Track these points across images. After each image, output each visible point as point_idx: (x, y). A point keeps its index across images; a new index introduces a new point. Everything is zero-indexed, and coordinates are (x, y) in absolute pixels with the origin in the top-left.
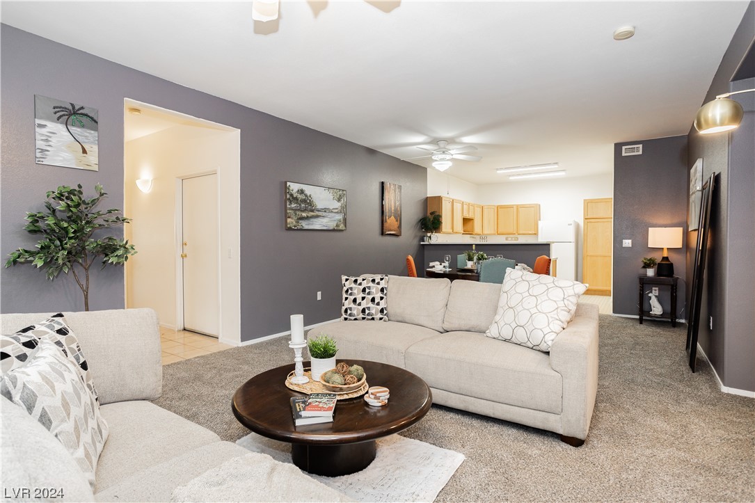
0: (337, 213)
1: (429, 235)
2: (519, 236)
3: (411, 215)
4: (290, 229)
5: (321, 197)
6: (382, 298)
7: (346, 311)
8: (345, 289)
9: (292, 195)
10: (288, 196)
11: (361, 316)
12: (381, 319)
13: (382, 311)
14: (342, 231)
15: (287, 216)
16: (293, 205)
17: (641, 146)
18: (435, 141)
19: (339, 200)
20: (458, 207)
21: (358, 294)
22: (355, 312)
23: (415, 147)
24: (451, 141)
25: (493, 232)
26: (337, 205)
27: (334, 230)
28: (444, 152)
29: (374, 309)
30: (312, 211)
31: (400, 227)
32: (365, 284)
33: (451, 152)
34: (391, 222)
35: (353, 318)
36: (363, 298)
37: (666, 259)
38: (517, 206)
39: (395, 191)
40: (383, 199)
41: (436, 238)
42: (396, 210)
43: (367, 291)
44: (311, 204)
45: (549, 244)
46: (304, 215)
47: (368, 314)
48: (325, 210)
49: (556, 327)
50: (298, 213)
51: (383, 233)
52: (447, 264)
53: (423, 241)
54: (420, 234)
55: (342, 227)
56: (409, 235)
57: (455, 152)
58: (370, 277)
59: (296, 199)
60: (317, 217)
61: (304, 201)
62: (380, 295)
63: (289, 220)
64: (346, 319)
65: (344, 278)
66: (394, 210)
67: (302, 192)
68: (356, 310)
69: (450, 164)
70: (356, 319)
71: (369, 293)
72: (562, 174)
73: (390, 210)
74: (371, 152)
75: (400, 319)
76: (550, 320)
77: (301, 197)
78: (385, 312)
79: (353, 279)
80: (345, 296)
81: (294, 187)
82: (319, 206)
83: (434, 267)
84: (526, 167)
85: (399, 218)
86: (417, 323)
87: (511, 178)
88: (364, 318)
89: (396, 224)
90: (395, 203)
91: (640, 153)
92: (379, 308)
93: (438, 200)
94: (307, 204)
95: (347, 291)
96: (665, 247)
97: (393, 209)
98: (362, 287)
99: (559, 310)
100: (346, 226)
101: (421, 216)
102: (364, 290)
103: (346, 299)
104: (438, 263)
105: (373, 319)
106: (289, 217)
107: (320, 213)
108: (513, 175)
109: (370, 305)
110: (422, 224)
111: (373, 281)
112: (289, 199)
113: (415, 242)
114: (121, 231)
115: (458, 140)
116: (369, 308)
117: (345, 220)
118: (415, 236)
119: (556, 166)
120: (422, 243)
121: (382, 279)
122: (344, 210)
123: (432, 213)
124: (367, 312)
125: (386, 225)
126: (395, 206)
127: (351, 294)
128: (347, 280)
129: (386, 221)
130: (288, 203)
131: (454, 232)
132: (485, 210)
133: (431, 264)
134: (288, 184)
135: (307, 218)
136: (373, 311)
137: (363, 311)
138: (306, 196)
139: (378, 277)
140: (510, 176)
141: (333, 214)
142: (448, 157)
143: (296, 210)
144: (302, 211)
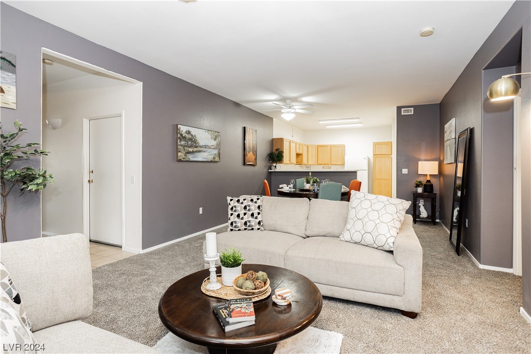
1: (274, 165)
2: (331, 166)
3: (263, 151)
4: (180, 161)
5: (203, 137)
6: (259, 214)
7: (232, 224)
8: (230, 207)
9: (181, 135)
10: (179, 136)
11: (244, 227)
12: (259, 229)
13: (259, 223)
14: (217, 162)
15: (178, 151)
16: (183, 143)
17: (412, 109)
18: (284, 100)
19: (215, 139)
20: (293, 145)
21: (241, 211)
22: (239, 224)
23: (270, 103)
24: (295, 100)
25: (314, 163)
26: (214, 143)
27: (211, 162)
28: (290, 107)
29: (254, 222)
30: (196, 147)
31: (256, 159)
32: (245, 203)
33: (295, 107)
34: (250, 155)
35: (237, 229)
36: (245, 214)
37: (429, 181)
38: (331, 146)
39: (253, 134)
40: (244, 139)
41: (280, 167)
42: (253, 147)
43: (248, 208)
44: (195, 142)
45: (356, 172)
46: (191, 150)
47: (249, 226)
48: (205, 146)
49: (394, 232)
50: (186, 148)
51: (244, 164)
52: (292, 186)
53: (271, 169)
54: (269, 164)
55: (217, 159)
56: (261, 165)
57: (298, 108)
58: (249, 197)
59: (185, 138)
60: (200, 151)
61: (190, 140)
62: (257, 211)
63: (179, 154)
64: (232, 230)
65: (229, 198)
66: (252, 147)
67: (189, 132)
68: (240, 223)
69: (293, 116)
70: (239, 230)
71: (249, 210)
72: (361, 125)
73: (250, 147)
74: (237, 105)
75: (272, 229)
76: (390, 228)
77: (188, 136)
78: (262, 224)
79: (237, 199)
80: (230, 212)
81: (183, 129)
82: (201, 143)
83: (282, 188)
84: (338, 119)
85: (255, 153)
86: (285, 231)
87: (327, 127)
88: (245, 229)
89: (253, 157)
90: (253, 142)
91: (412, 113)
92: (257, 221)
93: (281, 140)
94: (192, 142)
95: (232, 209)
96: (428, 174)
97: (251, 146)
98: (243, 206)
99: (395, 221)
100: (220, 159)
101: (268, 152)
102: (245, 208)
103: (232, 214)
104: (285, 185)
105: (253, 229)
106: (180, 152)
107: (202, 149)
108: (329, 125)
109: (251, 219)
110: (270, 157)
111: (252, 200)
112: (180, 138)
113: (265, 170)
114: (38, 162)
115: (299, 99)
116: (249, 221)
117: (219, 154)
118: (265, 166)
119: (358, 120)
120: (270, 171)
121: (258, 199)
122: (218, 147)
123: (277, 150)
124: (248, 224)
125: (247, 158)
126: (253, 145)
127: (235, 211)
128: (231, 200)
129: (247, 155)
130: (179, 141)
131: (290, 163)
132: (310, 148)
133: (281, 186)
134: (179, 126)
135: (193, 152)
136: (253, 224)
137: (245, 223)
138: (192, 135)
139: (255, 198)
140: (327, 125)
142: (292, 111)
143: (184, 146)
144: (189, 147)
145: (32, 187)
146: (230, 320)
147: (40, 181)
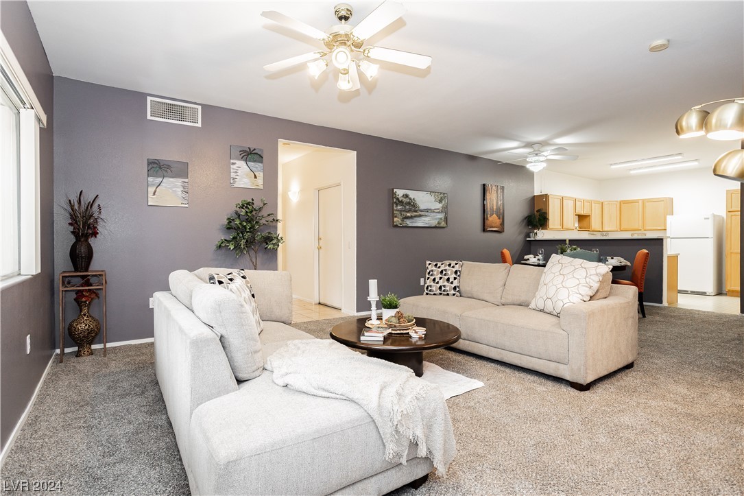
0: (439, 212)
1: (535, 231)
2: (645, 232)
3: (515, 212)
4: (396, 226)
5: (423, 199)
6: (455, 279)
7: (427, 288)
8: (428, 271)
9: (398, 199)
10: (395, 200)
11: (439, 292)
12: (454, 295)
13: (455, 288)
14: (444, 227)
15: (394, 216)
16: (399, 207)
18: (529, 145)
19: (440, 202)
20: (569, 205)
21: (437, 275)
22: (434, 289)
23: (506, 152)
24: (544, 144)
26: (439, 206)
27: (435, 227)
28: (537, 155)
29: (449, 287)
30: (416, 211)
31: (502, 224)
32: (443, 267)
33: (545, 154)
34: (493, 219)
35: (432, 293)
36: (441, 278)
38: (643, 200)
39: (497, 192)
40: (484, 200)
41: (542, 235)
42: (498, 208)
43: (444, 272)
44: (414, 205)
45: (662, 239)
46: (409, 214)
47: (444, 291)
48: (427, 210)
50: (403, 213)
51: (484, 230)
52: (540, 257)
53: (529, 237)
54: (526, 230)
55: (443, 224)
56: (513, 231)
57: (548, 153)
58: (447, 262)
59: (402, 202)
60: (420, 216)
61: (409, 204)
62: (454, 276)
63: (395, 219)
64: (427, 294)
65: (428, 262)
66: (497, 209)
67: (406, 196)
68: (435, 287)
69: (544, 165)
70: (434, 294)
71: (445, 275)
72: (695, 163)
73: (492, 209)
74: (472, 158)
75: (470, 295)
77: (405, 200)
78: (457, 289)
79: (435, 263)
80: (427, 276)
81: (400, 193)
82: (422, 207)
83: (528, 259)
84: (643, 160)
85: (501, 216)
86: (481, 298)
87: (632, 172)
88: (441, 294)
89: (498, 222)
90: (497, 203)
92: (453, 286)
93: (544, 198)
94: (411, 205)
95: (429, 273)
97: (495, 207)
98: (440, 270)
100: (447, 224)
101: (526, 214)
102: (442, 272)
103: (428, 278)
104: (532, 256)
105: (448, 295)
106: (396, 217)
107: (422, 213)
108: (634, 169)
109: (446, 283)
110: (528, 221)
111: (450, 265)
112: (395, 202)
113: (521, 238)
114: (276, 228)
115: (551, 142)
116: (444, 286)
117: (446, 219)
118: (520, 234)
119: (680, 157)
120: (528, 239)
121: (456, 264)
122: (445, 210)
123: (538, 211)
124: (443, 288)
125: (487, 223)
126: (497, 205)
127: (432, 275)
128: (430, 264)
129: (487, 219)
130: (395, 206)
131: (563, 229)
132: (606, 208)
133: (526, 257)
134: (395, 190)
135: (411, 217)
136: (448, 289)
137: (440, 288)
138: (410, 199)
139: (453, 263)
140: (631, 170)
141: (434, 214)
142: (542, 159)
143: (401, 211)
144: (406, 212)
145: (270, 246)
146: (366, 334)
147: (274, 242)
